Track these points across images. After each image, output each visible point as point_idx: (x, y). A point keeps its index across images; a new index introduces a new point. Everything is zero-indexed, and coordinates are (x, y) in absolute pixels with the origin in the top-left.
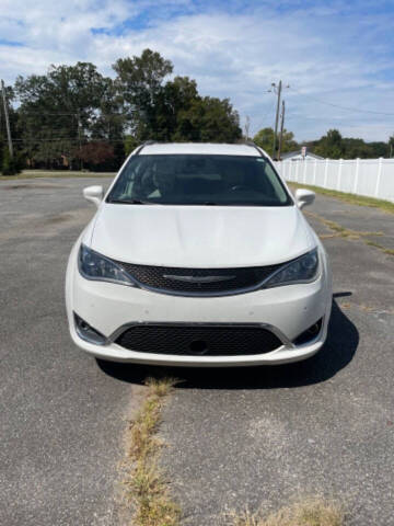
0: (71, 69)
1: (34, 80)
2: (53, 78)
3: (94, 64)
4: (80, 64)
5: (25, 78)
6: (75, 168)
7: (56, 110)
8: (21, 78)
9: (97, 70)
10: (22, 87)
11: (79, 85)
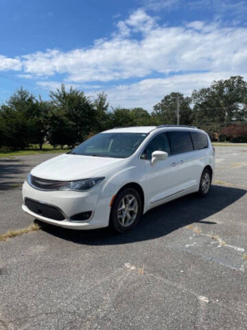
0: (226, 81)
1: (203, 91)
2: (214, 88)
3: (241, 76)
4: (232, 78)
5: (198, 91)
6: (221, 141)
7: (214, 107)
8: (196, 91)
9: (243, 80)
10: (195, 95)
11: (231, 90)
